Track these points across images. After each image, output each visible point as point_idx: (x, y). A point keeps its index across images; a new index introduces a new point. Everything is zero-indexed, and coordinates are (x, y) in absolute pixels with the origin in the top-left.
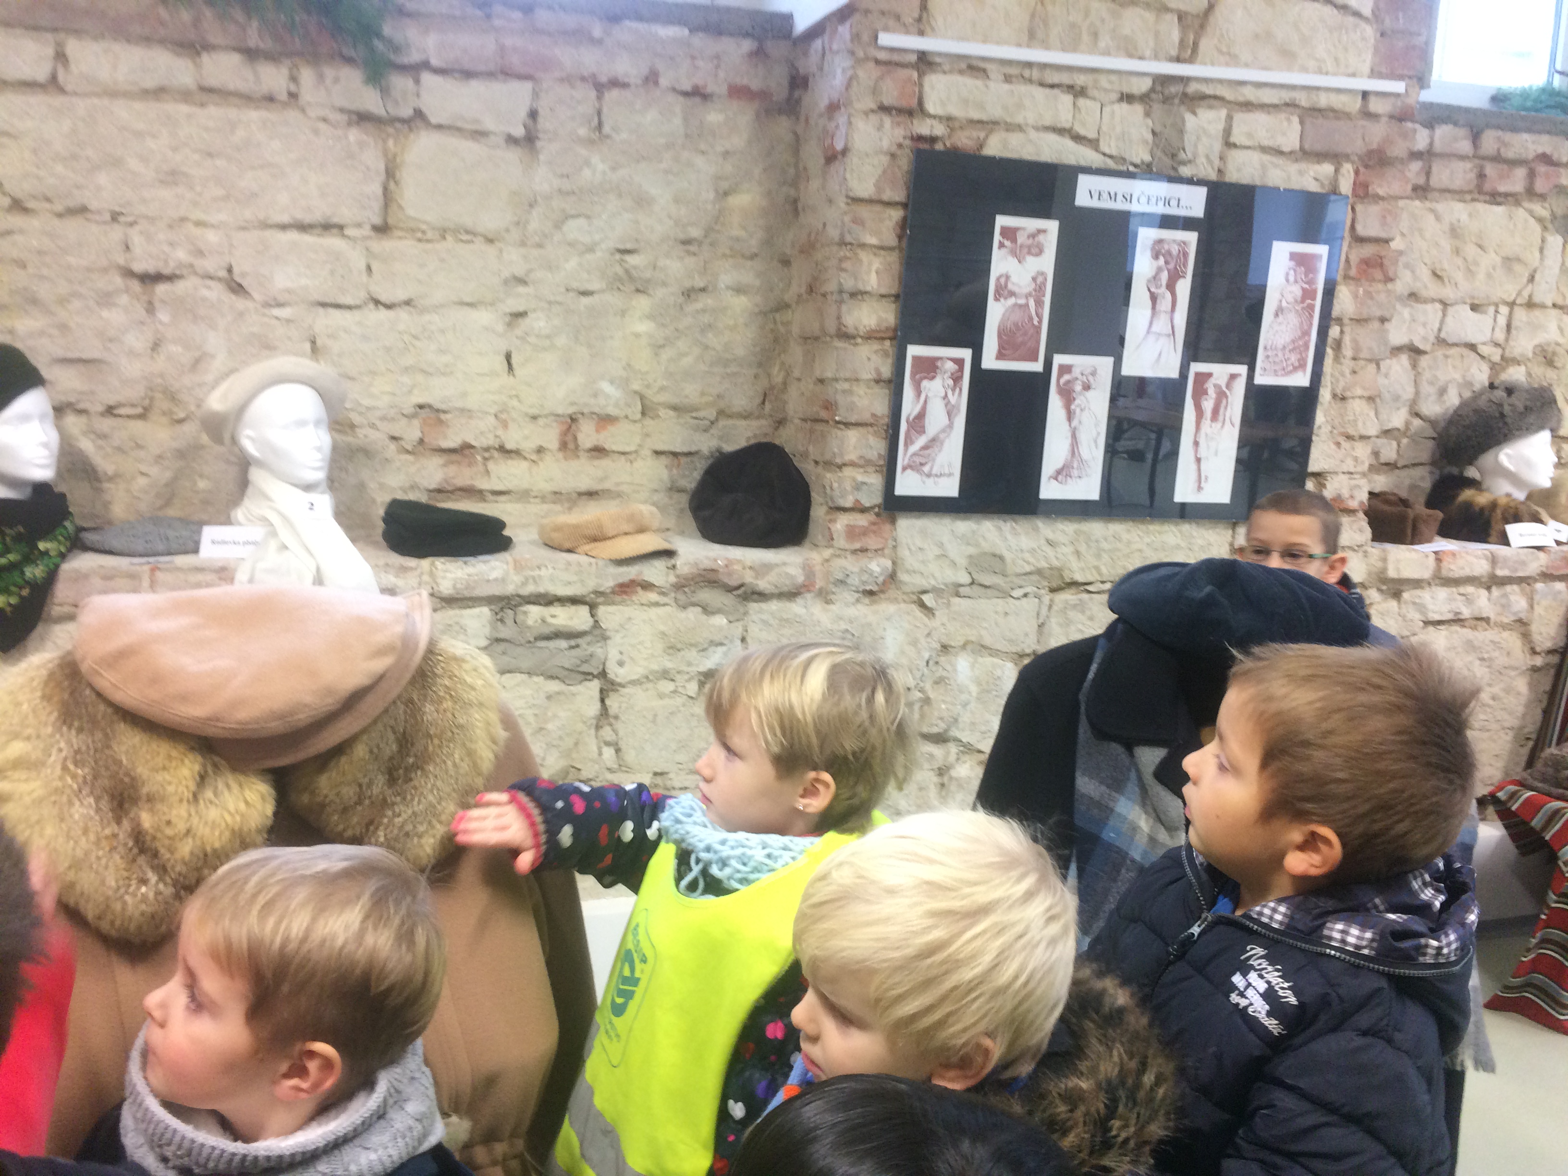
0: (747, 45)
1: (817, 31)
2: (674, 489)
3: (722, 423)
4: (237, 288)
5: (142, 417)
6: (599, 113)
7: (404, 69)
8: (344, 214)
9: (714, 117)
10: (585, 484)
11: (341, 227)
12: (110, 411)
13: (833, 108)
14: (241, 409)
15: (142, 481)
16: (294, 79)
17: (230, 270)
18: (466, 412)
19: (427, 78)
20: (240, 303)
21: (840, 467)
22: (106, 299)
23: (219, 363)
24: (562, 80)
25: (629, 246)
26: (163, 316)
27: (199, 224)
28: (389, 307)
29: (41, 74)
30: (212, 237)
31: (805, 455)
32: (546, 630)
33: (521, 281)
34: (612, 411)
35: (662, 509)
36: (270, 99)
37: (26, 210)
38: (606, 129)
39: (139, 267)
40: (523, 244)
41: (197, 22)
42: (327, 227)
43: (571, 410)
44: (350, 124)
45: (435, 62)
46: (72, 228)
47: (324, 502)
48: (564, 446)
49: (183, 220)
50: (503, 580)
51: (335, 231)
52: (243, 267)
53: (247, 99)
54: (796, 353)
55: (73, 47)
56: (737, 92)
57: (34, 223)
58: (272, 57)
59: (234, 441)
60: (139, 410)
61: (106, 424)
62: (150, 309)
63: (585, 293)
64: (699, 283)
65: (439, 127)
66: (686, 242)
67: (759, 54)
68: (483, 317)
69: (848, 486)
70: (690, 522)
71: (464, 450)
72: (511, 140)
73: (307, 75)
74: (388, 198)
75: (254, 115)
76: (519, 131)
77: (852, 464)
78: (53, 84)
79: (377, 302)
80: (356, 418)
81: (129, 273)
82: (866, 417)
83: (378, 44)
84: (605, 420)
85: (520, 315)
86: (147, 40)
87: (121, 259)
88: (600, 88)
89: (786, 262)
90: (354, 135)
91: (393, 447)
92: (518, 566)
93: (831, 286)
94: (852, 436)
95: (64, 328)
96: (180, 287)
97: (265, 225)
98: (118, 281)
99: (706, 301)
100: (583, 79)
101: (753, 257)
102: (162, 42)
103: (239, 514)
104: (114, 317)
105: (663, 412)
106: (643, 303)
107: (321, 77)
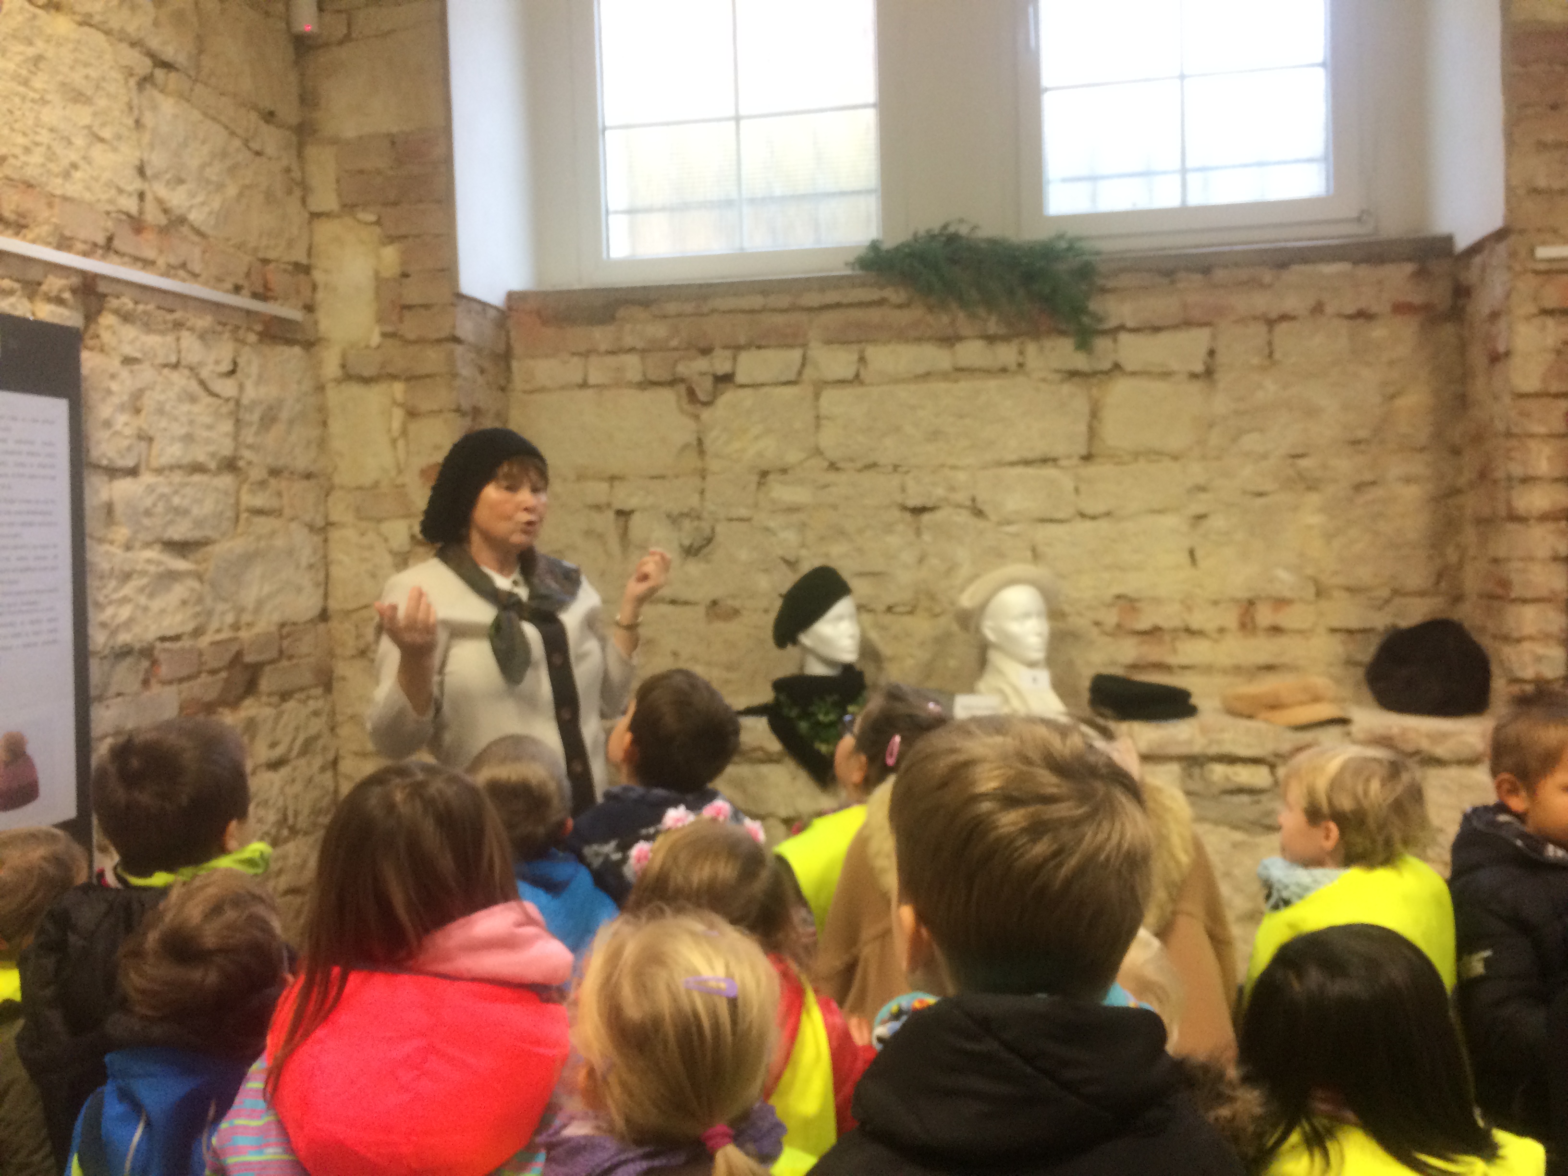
0: (1409, 268)
1: (1476, 249)
2: (1350, 662)
3: (1397, 601)
4: (979, 513)
5: (911, 613)
6: (1270, 343)
7: (1104, 333)
8: (1059, 449)
9: (1378, 332)
10: (1263, 658)
11: (1055, 460)
12: (890, 609)
13: (1494, 316)
14: (982, 608)
15: (910, 662)
16: (1021, 353)
17: (974, 500)
18: (1157, 601)
19: (1124, 337)
20: (981, 524)
21: (1519, 641)
22: (889, 529)
23: (965, 570)
24: (1236, 322)
25: (1299, 451)
26: (927, 537)
27: (954, 468)
28: (1093, 518)
29: (848, 373)
30: (962, 477)
31: (1483, 629)
32: (1229, 786)
33: (1202, 489)
34: (1287, 594)
35: (1338, 681)
36: (1004, 370)
37: (837, 469)
38: (1277, 355)
39: (912, 502)
40: (1204, 457)
41: (953, 322)
42: (1045, 461)
43: (1247, 595)
44: (1062, 381)
45: (1130, 324)
46: (867, 479)
47: (1044, 677)
48: (1243, 626)
49: (943, 466)
50: (1190, 742)
51: (1050, 463)
52: (983, 496)
53: (988, 372)
54: (1470, 535)
55: (871, 351)
56: (1400, 309)
57: (841, 478)
58: (1006, 339)
59: (978, 630)
60: (908, 608)
61: (887, 619)
62: (918, 532)
63: (1260, 494)
64: (1368, 476)
65: (1133, 374)
66: (1356, 442)
67: (1422, 274)
68: (1170, 521)
69: (1527, 658)
70: (1366, 694)
71: (1154, 632)
72: (1194, 376)
73: (1031, 348)
74: (1092, 433)
75: (992, 384)
76: (1199, 368)
77: (1531, 638)
78: (857, 379)
79: (1083, 515)
80: (1066, 608)
81: (904, 508)
82: (1544, 592)
83: (1085, 320)
84: (1281, 603)
85: (1200, 517)
86: (919, 340)
87: (899, 498)
88: (1271, 323)
89: (1456, 451)
90: (1066, 389)
91: (1095, 631)
92: (1204, 730)
93: (1500, 474)
94: (1529, 613)
95: (860, 551)
96: (938, 516)
97: (1000, 464)
98: (896, 514)
99: (1377, 492)
100: (1255, 318)
101: (1422, 450)
102: (929, 339)
103: (982, 685)
104: (893, 540)
105: (1336, 594)
106: (1314, 499)
107: (1041, 349)
